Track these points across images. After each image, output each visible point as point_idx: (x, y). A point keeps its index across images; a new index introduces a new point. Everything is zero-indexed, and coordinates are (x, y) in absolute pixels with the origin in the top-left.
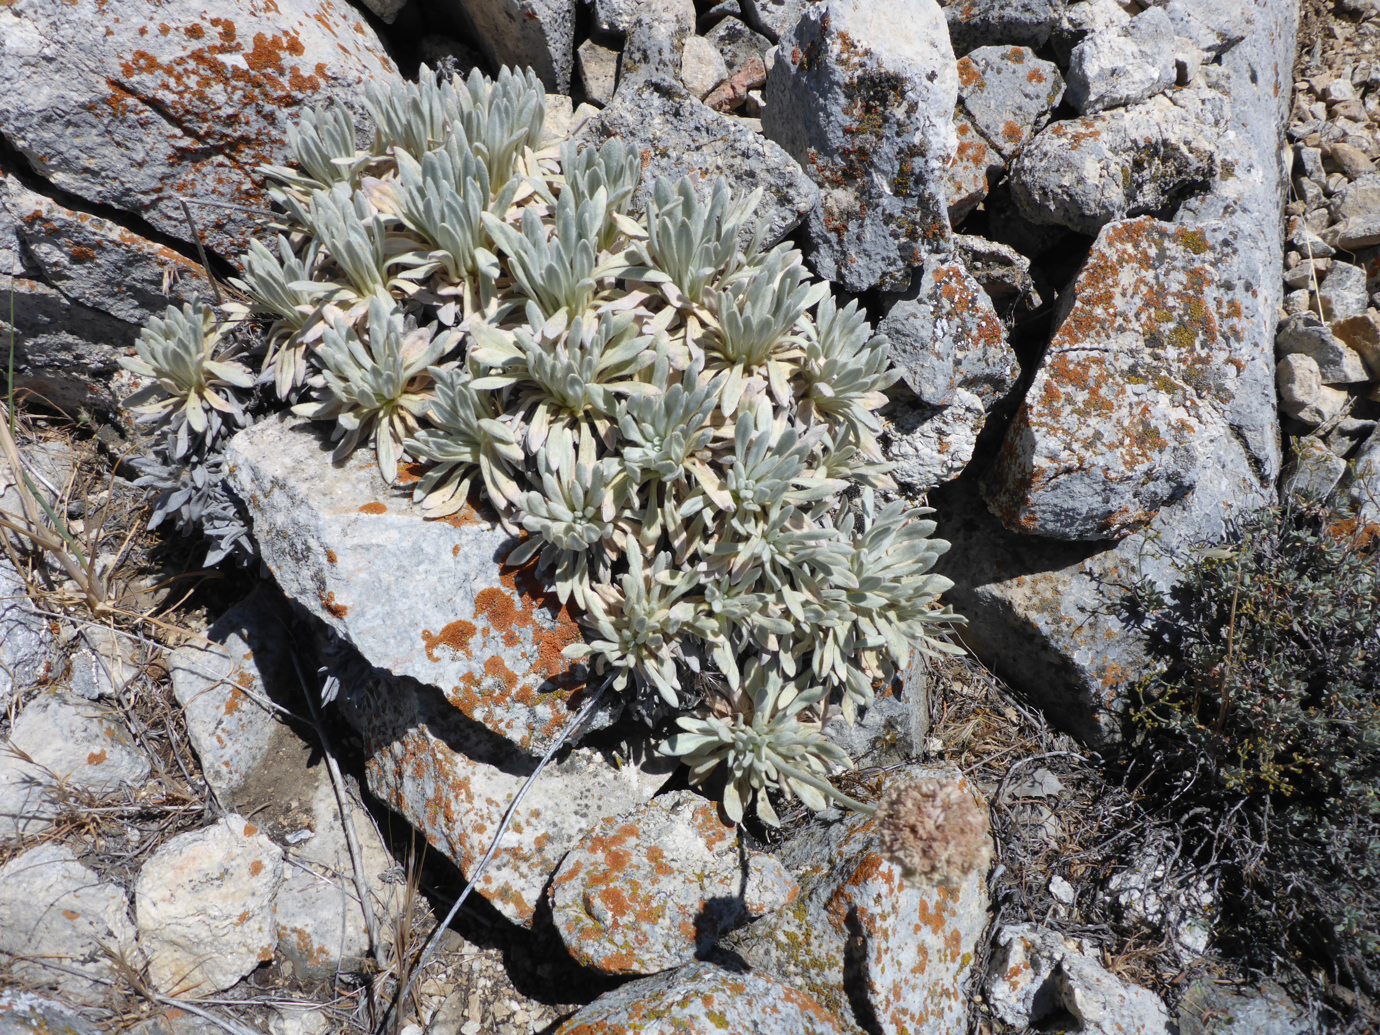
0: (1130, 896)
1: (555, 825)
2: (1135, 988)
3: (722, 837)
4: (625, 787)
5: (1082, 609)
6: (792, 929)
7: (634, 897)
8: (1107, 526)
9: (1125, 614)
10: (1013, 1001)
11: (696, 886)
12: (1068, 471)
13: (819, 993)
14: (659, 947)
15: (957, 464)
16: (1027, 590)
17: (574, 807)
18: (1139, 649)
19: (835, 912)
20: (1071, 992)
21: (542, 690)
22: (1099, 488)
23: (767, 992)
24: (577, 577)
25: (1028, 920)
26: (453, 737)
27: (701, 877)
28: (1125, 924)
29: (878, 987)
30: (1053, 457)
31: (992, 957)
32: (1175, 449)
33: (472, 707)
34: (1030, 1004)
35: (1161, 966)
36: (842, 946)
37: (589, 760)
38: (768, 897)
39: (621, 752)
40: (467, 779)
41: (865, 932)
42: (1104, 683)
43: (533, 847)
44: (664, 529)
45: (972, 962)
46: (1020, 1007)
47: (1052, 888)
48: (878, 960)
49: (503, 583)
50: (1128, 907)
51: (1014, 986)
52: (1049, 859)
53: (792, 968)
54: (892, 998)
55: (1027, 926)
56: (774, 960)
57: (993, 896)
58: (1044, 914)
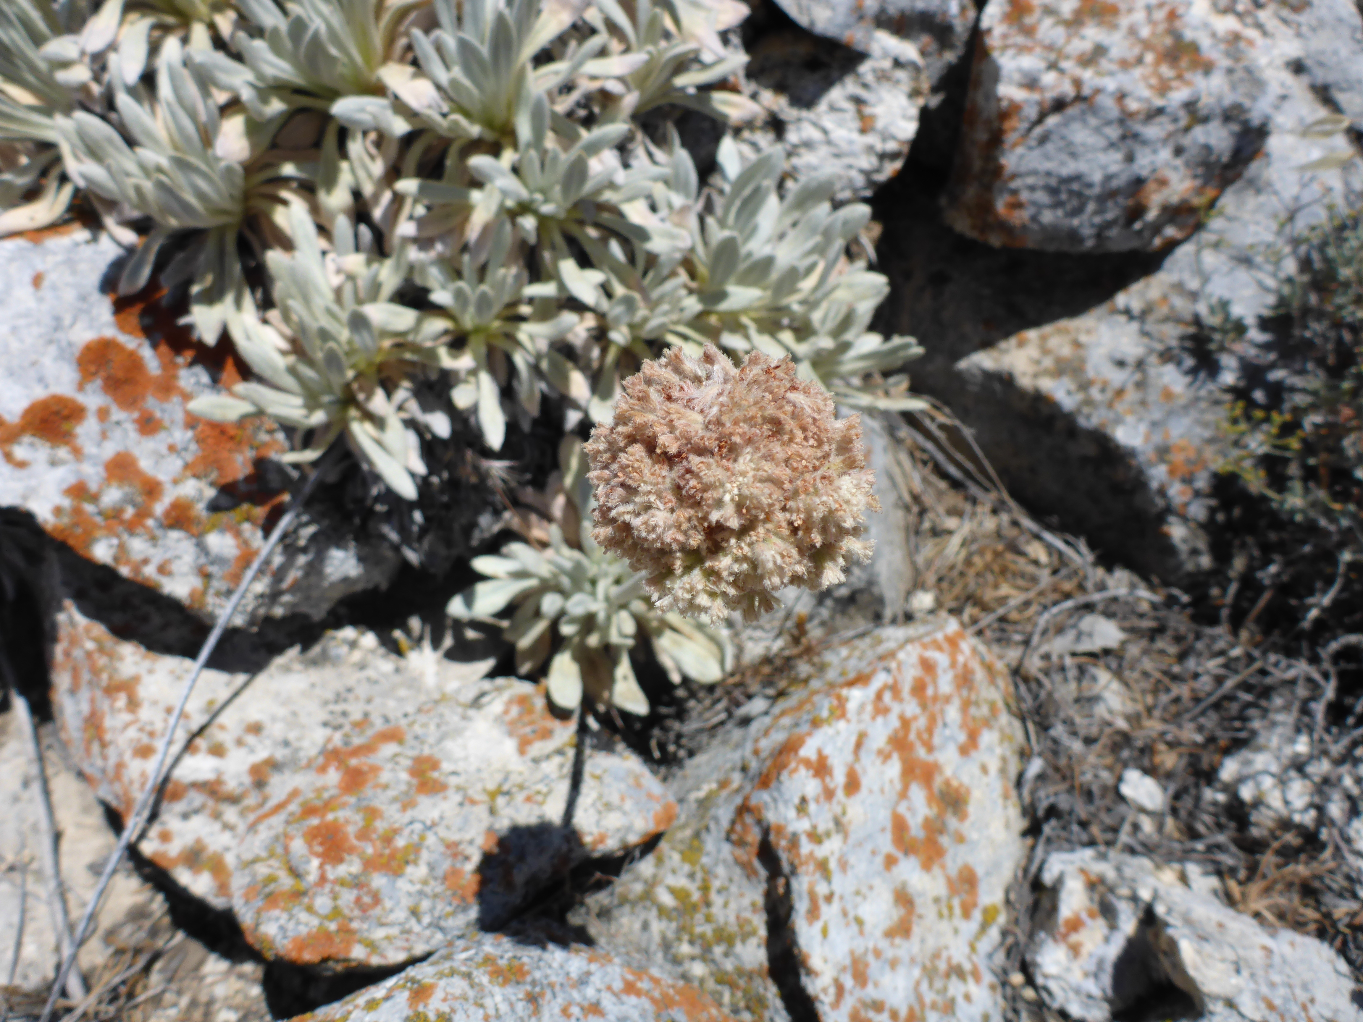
0: (1258, 785)
1: (286, 743)
2: (1287, 935)
3: (546, 734)
4: (414, 683)
5: (1121, 364)
6: (681, 882)
7: (364, 834)
8: (1137, 212)
9: (1189, 362)
10: (1076, 977)
11: (481, 811)
12: (1059, 105)
13: (733, 986)
14: (400, 915)
15: (891, 146)
16: (1032, 351)
17: (323, 715)
18: (1220, 415)
19: (740, 843)
20: (1172, 949)
21: (214, 507)
22: (1114, 132)
23: (583, 980)
24: (229, 299)
25: (1092, 843)
26: (118, 618)
27: (493, 795)
28: (1255, 832)
29: (815, 962)
30: (1031, 83)
31: (1034, 909)
32: (1230, 71)
33: (90, 540)
34: (1107, 979)
35: (1328, 899)
36: (760, 900)
37: (353, 645)
38: (613, 821)
39: (407, 631)
40: (136, 680)
41: (786, 867)
42: (1172, 472)
43: (247, 780)
44: (357, 194)
45: (1002, 919)
46: (1091, 987)
47: (1126, 790)
48: (813, 913)
49: (122, 327)
50: (1258, 803)
51: (1075, 950)
52: (1115, 748)
53: (685, 949)
54: (848, 982)
55: (1088, 853)
56: (657, 938)
57: (1028, 811)
58: (1115, 830)
